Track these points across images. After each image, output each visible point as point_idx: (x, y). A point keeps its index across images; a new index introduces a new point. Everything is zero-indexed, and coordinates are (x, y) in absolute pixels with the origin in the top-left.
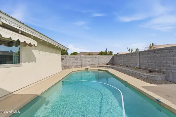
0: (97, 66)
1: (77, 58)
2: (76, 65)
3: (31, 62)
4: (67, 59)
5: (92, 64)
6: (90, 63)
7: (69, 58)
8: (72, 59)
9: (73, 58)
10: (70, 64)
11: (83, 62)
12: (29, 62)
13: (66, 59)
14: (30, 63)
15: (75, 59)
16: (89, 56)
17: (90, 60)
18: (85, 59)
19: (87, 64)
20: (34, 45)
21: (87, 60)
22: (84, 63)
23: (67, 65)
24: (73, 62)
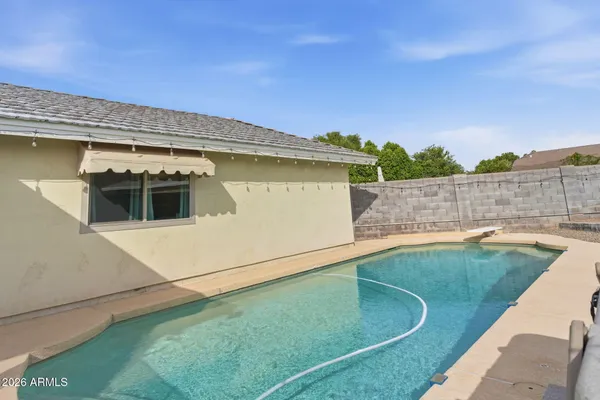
0: (561, 226)
1: (435, 188)
2: (432, 219)
3: (219, 214)
4: (390, 194)
5: (521, 213)
6: (509, 212)
7: (397, 191)
8: (411, 195)
9: (416, 192)
10: (404, 215)
11: (465, 208)
12: (214, 214)
13: (387, 198)
14: (216, 215)
15: (426, 195)
16: (498, 176)
17: (505, 192)
18: (476, 192)
19: (493, 215)
20: (205, 174)
21: (488, 197)
22: (474, 211)
23: (393, 222)
24: (416, 209)
